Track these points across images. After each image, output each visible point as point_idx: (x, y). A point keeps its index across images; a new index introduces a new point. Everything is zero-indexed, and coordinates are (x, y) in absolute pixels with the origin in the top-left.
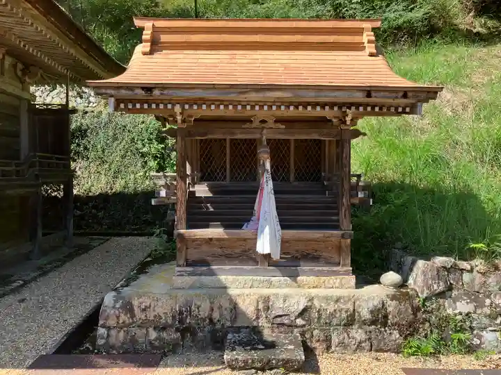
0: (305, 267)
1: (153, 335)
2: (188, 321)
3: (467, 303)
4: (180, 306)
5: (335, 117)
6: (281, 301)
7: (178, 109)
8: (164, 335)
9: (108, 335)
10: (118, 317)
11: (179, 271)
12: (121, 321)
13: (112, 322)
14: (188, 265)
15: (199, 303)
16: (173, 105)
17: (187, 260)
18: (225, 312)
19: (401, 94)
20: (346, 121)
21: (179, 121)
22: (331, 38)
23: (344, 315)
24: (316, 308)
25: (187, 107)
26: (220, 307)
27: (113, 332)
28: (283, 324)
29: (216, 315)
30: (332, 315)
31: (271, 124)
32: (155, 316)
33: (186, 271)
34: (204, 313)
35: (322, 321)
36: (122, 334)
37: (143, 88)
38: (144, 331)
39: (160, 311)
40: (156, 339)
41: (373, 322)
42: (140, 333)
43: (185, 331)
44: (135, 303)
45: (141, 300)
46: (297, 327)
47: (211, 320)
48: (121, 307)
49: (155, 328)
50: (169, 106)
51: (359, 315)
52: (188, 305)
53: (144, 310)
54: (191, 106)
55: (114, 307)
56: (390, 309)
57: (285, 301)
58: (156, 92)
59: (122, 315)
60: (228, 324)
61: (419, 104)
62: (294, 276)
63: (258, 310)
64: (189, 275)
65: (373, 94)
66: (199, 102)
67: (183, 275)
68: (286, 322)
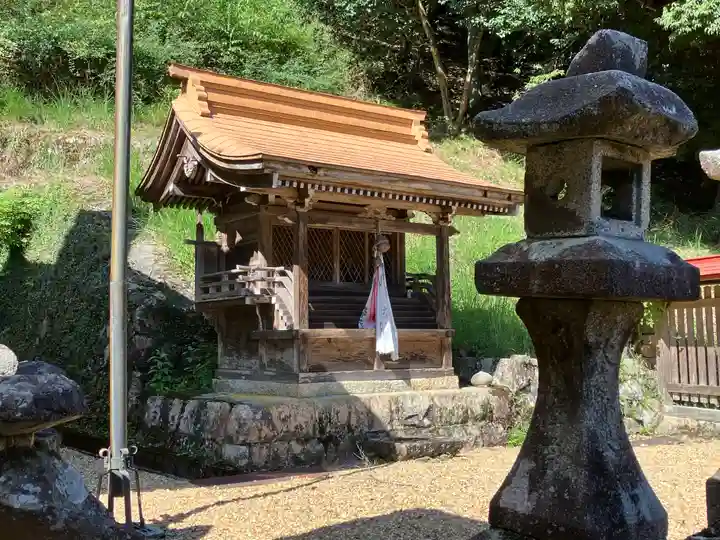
0: (415, 369)
1: (297, 448)
2: (328, 430)
4: (319, 413)
6: (410, 401)
8: (308, 446)
9: (251, 454)
10: (260, 430)
11: (303, 378)
12: (263, 435)
13: (253, 438)
14: (311, 370)
15: (337, 409)
17: (308, 366)
18: (362, 416)
19: (507, 196)
22: (384, 127)
23: (461, 413)
24: (437, 407)
26: (357, 411)
27: (255, 450)
28: (414, 425)
29: (353, 422)
30: (451, 413)
32: (296, 428)
33: (309, 378)
34: (343, 418)
35: (443, 420)
36: (265, 451)
37: (310, 167)
38: (286, 445)
39: (301, 420)
40: (302, 452)
41: (484, 418)
42: (281, 447)
43: (327, 441)
44: (274, 412)
45: (280, 410)
46: (424, 427)
47: (349, 426)
48: (262, 418)
49: (298, 440)
51: (472, 412)
52: (327, 411)
53: (284, 420)
55: (254, 419)
56: (494, 404)
57: (412, 401)
58: (321, 173)
59: (264, 428)
60: (366, 430)
61: (517, 206)
62: (407, 378)
63: (392, 412)
65: (489, 194)
67: (307, 382)
68: (417, 422)
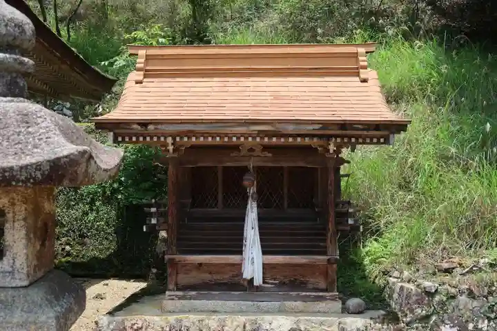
0: (292, 292)
3: (451, 327)
5: (320, 146)
6: (267, 323)
7: (170, 140)
11: (169, 296)
14: (178, 289)
16: (165, 138)
17: (176, 284)
19: (373, 126)
20: (329, 150)
21: (171, 151)
25: (178, 139)
31: (258, 152)
33: (177, 296)
44: (128, 325)
50: (162, 139)
53: (136, 330)
54: (181, 138)
57: (271, 323)
58: (151, 127)
61: (391, 136)
64: (179, 299)
66: (189, 134)
67: (173, 299)
